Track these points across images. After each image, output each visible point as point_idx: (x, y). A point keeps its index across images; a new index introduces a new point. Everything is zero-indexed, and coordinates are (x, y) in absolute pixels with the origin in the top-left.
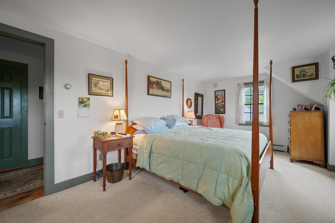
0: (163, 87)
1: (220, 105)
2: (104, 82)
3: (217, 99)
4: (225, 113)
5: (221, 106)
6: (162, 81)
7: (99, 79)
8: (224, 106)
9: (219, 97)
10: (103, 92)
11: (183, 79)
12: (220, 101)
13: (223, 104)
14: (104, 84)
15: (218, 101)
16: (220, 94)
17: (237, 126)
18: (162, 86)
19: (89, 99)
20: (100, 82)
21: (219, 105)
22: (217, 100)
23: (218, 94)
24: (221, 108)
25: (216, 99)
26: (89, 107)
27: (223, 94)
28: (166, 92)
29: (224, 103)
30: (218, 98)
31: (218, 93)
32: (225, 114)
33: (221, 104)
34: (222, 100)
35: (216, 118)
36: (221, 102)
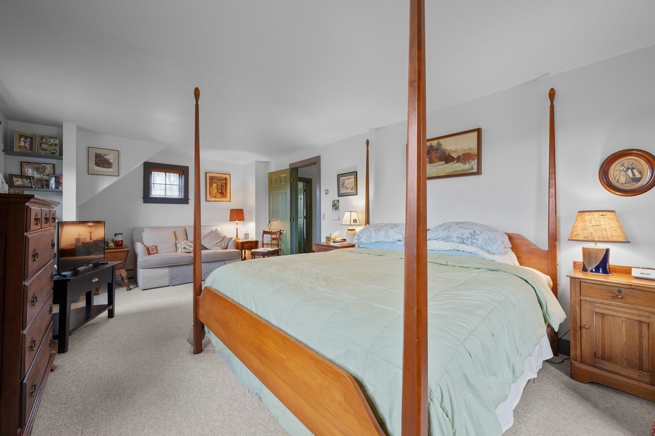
0: (447, 153)
2: (349, 179)
6: (441, 141)
7: (344, 178)
10: (348, 191)
11: (552, 90)
14: (350, 181)
18: (444, 152)
19: (338, 201)
20: (346, 181)
26: (339, 209)
28: (459, 164)
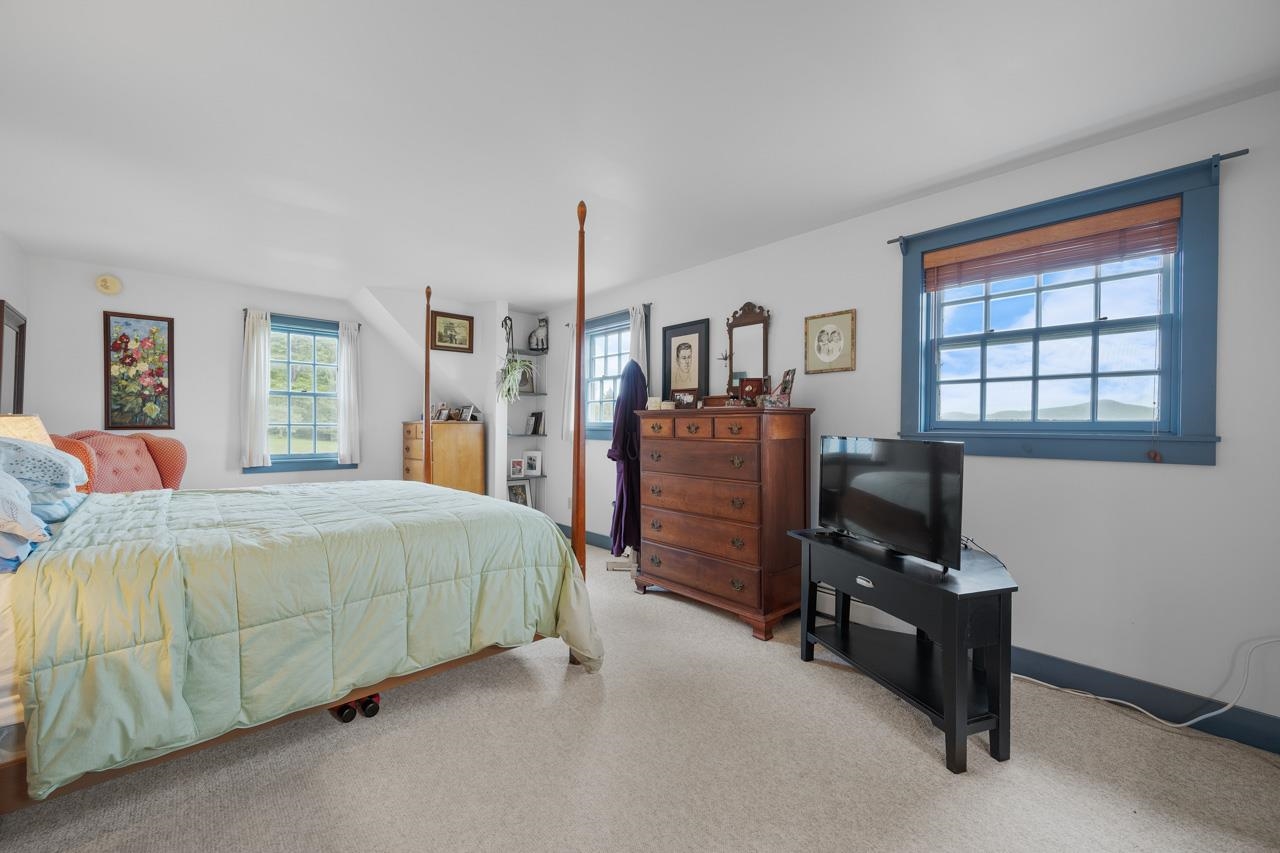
1: (143, 388)
3: (121, 354)
4: (170, 426)
5: (147, 392)
8: (169, 392)
9: (133, 345)
12: (143, 367)
13: (160, 385)
15: (130, 365)
16: (143, 334)
17: (238, 475)
21: (134, 388)
22: (122, 361)
23: (128, 331)
24: (146, 399)
25: (114, 356)
27: (163, 338)
29: (165, 381)
30: (126, 350)
31: (127, 324)
32: (173, 428)
33: (148, 380)
34: (153, 363)
35: (138, 452)
36: (151, 374)
